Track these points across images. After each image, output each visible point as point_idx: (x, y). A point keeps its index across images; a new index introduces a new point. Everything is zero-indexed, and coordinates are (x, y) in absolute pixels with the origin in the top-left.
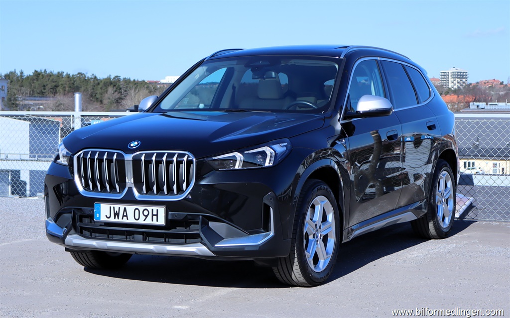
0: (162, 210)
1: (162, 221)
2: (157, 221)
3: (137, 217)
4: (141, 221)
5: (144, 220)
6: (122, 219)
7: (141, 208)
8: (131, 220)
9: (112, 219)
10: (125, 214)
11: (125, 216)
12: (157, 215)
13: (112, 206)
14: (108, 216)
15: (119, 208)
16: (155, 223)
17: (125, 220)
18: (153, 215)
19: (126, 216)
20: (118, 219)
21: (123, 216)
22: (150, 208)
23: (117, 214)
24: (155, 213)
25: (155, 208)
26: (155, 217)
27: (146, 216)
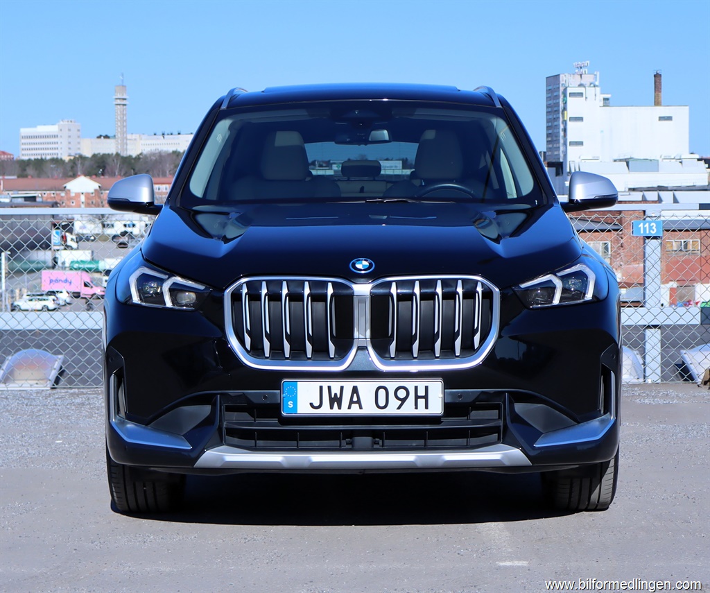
0: (436, 388)
1: (436, 408)
2: (427, 407)
3: (382, 403)
4: (392, 410)
5: (399, 408)
6: (349, 408)
7: (392, 385)
8: (369, 409)
9: (326, 410)
10: (355, 399)
11: (355, 402)
12: (426, 397)
13: (325, 385)
14: (317, 404)
15: (342, 388)
16: (421, 411)
17: (355, 410)
18: (417, 397)
19: (359, 402)
20: (340, 407)
21: (351, 402)
22: (410, 384)
23: (336, 400)
24: (421, 392)
25: (421, 385)
26: (421, 402)
27: (403, 400)
